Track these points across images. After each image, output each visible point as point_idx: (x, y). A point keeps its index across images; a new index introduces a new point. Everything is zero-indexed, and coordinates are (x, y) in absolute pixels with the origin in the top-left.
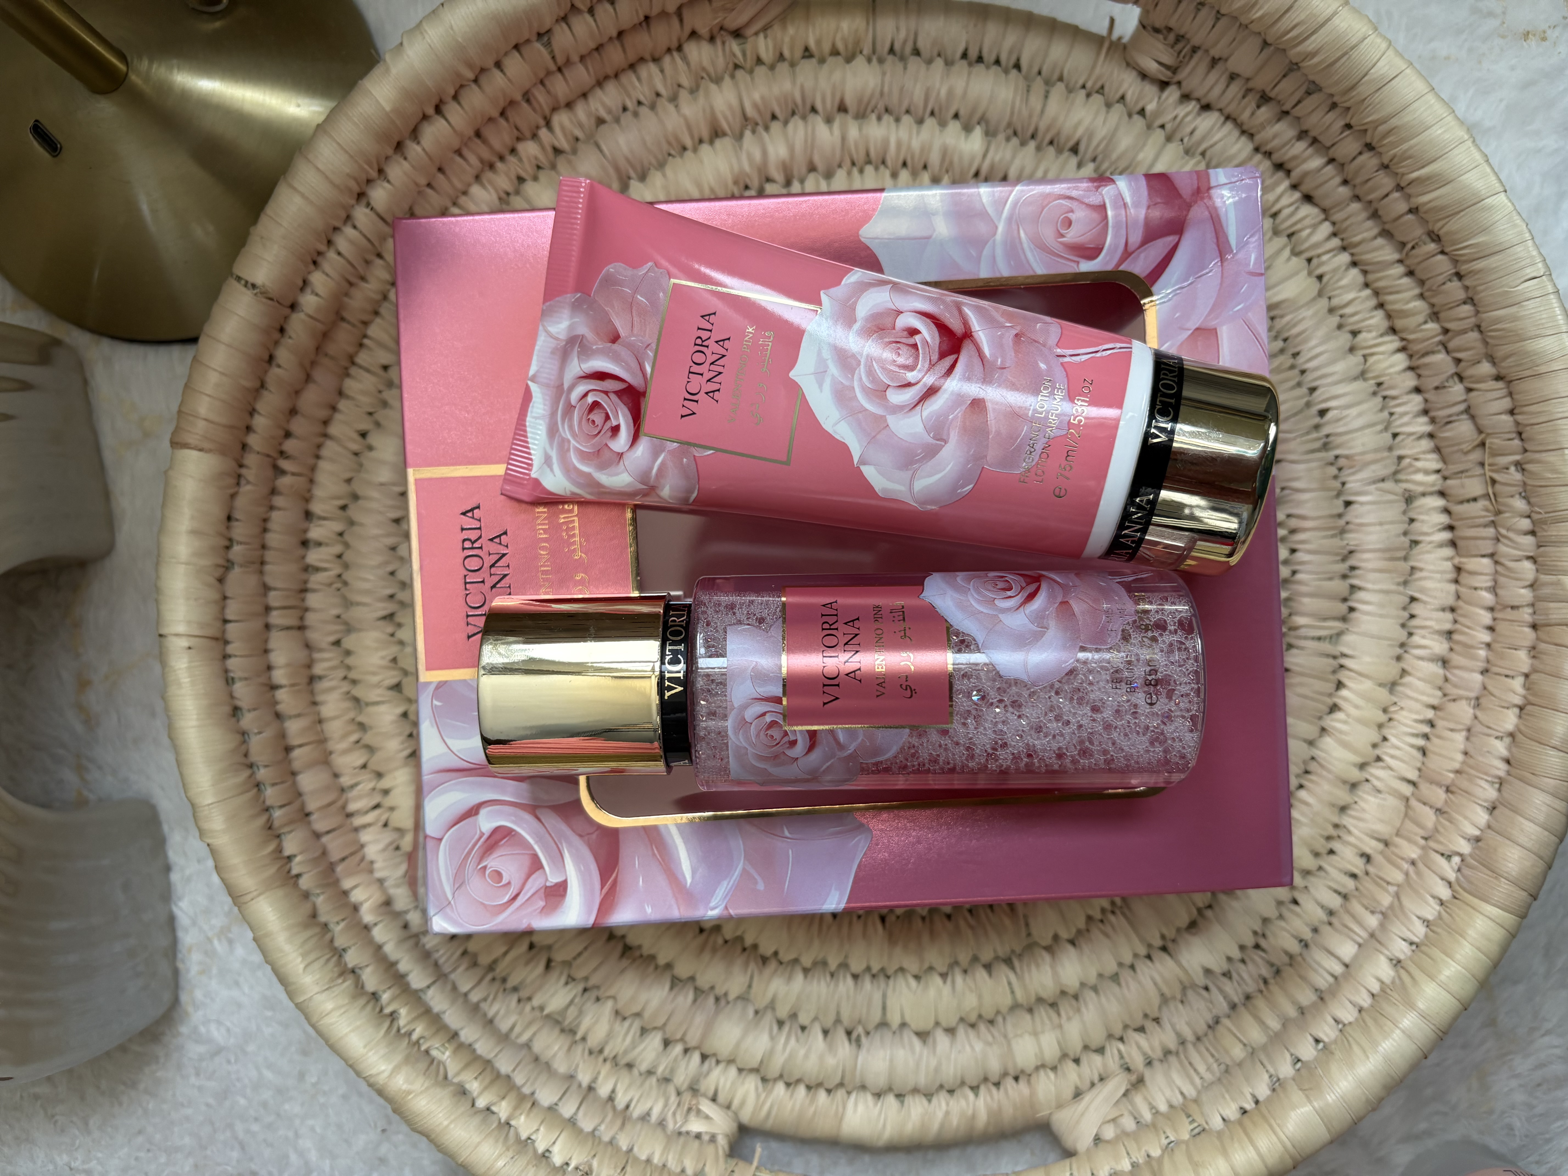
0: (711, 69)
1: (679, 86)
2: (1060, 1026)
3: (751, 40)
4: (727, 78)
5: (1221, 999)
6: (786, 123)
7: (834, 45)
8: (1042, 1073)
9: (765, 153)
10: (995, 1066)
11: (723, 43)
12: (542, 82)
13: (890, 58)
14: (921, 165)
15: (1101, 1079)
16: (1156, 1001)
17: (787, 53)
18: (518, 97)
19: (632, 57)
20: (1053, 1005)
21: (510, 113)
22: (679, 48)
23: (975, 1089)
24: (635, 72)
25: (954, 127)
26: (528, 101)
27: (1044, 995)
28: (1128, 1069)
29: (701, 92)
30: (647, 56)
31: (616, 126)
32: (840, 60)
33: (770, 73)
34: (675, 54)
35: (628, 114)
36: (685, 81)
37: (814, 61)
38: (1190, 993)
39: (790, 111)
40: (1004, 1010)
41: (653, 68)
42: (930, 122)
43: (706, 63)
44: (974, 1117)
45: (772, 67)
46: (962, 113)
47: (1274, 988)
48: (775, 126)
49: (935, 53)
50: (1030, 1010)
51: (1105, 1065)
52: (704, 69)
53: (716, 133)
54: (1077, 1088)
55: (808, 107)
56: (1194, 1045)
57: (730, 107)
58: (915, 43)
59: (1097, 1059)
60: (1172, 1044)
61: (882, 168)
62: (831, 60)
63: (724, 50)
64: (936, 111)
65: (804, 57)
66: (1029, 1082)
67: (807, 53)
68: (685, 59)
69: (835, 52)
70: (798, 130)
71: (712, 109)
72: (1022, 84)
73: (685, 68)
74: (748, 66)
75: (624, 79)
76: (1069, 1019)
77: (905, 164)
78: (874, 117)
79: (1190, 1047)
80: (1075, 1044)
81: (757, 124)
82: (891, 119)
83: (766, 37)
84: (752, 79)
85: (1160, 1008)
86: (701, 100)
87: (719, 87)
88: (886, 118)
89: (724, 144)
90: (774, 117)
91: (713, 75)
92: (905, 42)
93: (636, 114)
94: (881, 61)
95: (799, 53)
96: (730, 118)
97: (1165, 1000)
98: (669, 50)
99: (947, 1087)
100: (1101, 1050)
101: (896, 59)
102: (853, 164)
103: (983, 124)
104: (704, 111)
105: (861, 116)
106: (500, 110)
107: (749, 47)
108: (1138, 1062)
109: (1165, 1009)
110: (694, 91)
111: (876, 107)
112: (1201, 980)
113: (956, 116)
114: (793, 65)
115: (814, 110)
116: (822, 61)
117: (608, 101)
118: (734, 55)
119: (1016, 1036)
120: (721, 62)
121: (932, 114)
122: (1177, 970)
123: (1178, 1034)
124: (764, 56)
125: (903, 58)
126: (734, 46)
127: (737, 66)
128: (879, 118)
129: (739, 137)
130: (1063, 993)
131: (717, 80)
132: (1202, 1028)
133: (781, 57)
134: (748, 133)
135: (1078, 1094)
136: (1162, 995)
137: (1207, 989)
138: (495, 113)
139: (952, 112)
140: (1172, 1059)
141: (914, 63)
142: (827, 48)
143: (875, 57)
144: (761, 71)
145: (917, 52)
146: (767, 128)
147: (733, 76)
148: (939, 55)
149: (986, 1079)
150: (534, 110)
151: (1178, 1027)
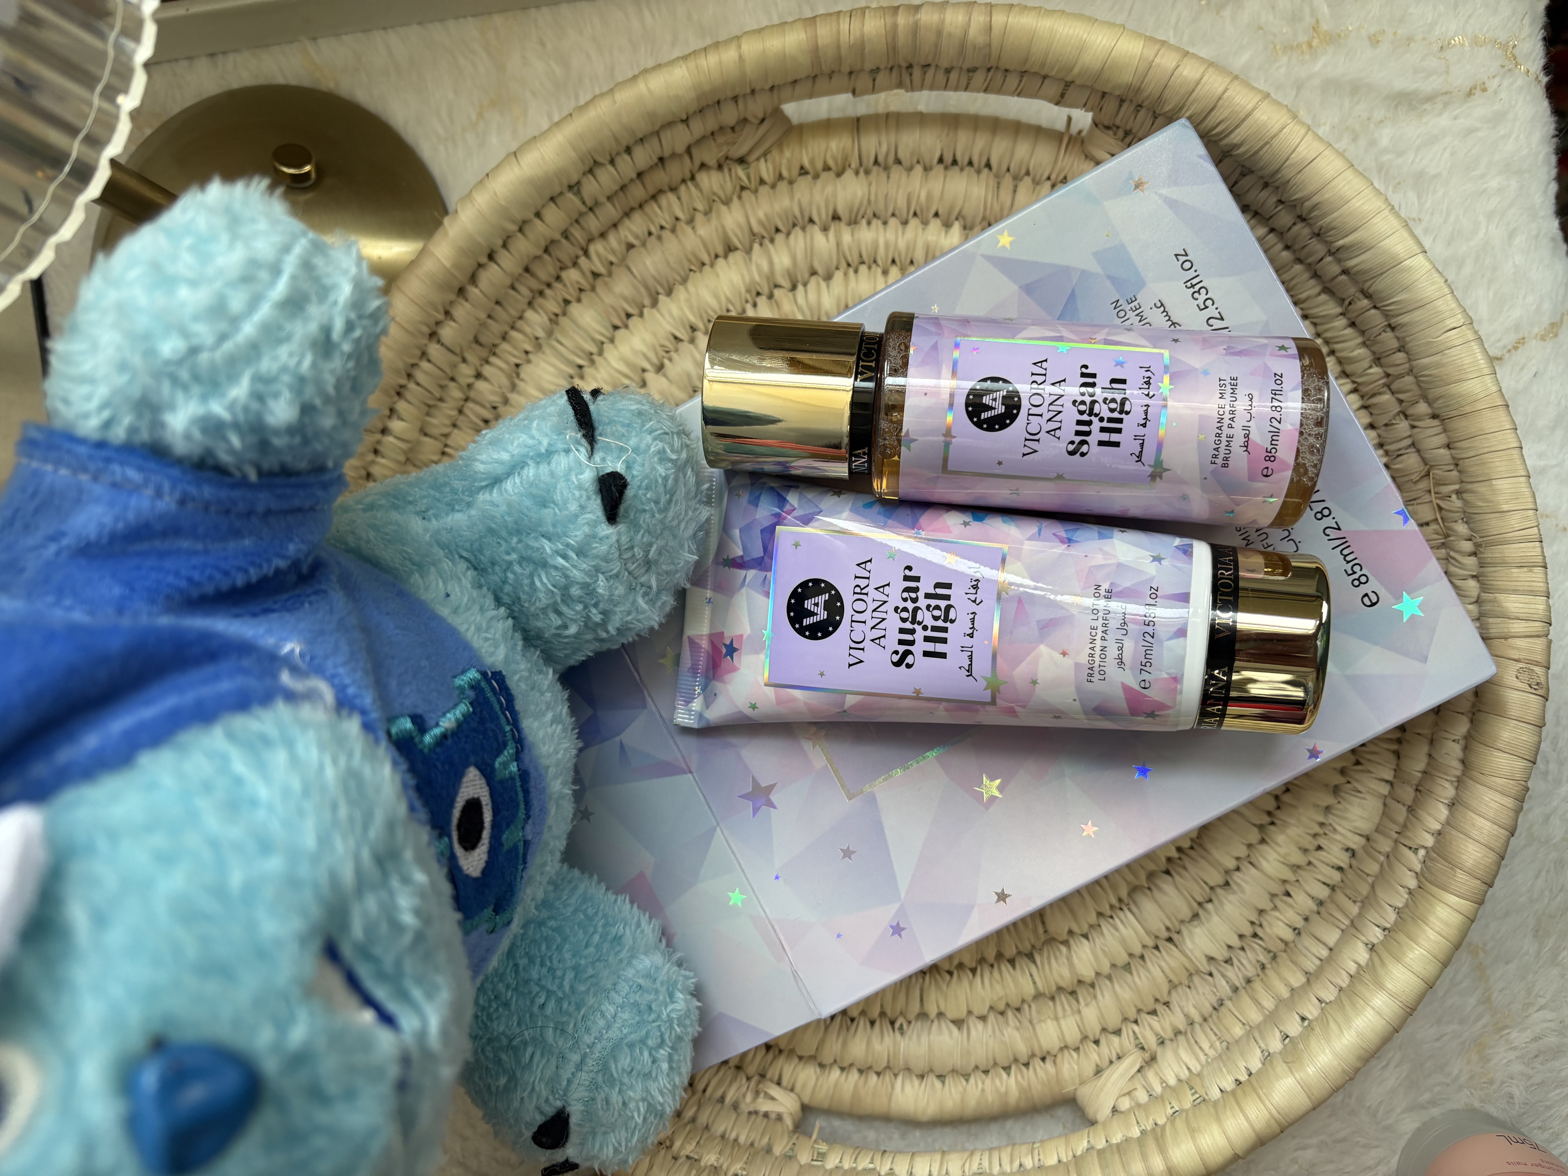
0: (721, 194)
1: (695, 209)
2: (1079, 1012)
3: (753, 165)
4: (735, 199)
5: (1224, 983)
6: (788, 234)
7: (825, 162)
8: (1066, 1052)
9: (771, 263)
10: (1022, 1049)
11: (730, 170)
12: (577, 221)
13: (875, 169)
14: (908, 261)
15: (1119, 1058)
16: (1165, 987)
17: (785, 173)
18: (557, 236)
19: (652, 190)
20: (1073, 993)
21: (551, 249)
22: (693, 178)
23: (1007, 1069)
24: (656, 201)
25: (935, 225)
26: (567, 238)
27: (1063, 984)
28: (1143, 1048)
29: (714, 215)
30: (666, 188)
31: (642, 250)
32: (831, 174)
33: (771, 191)
34: (689, 183)
35: (653, 238)
36: (700, 206)
37: (809, 177)
38: (1196, 979)
39: (791, 224)
40: (1029, 998)
41: (671, 197)
42: (914, 223)
43: (716, 189)
44: (1006, 1093)
45: (773, 186)
46: (940, 212)
47: (1270, 972)
48: (779, 238)
49: (915, 161)
50: (1053, 998)
51: (1121, 1046)
52: (714, 194)
53: (730, 249)
54: (1097, 1066)
55: (807, 219)
56: (1201, 1025)
57: (739, 226)
58: (896, 154)
59: (1115, 1039)
60: (1181, 1025)
61: (874, 266)
62: (824, 175)
63: (730, 175)
64: (918, 212)
65: (800, 175)
66: (1055, 1062)
67: (803, 171)
68: (697, 186)
69: (827, 168)
70: (798, 240)
71: (723, 227)
72: (992, 182)
73: (699, 194)
74: (753, 187)
75: (647, 208)
76: (1087, 1005)
77: (893, 261)
78: (864, 222)
79: (1197, 1027)
80: (1094, 1028)
81: (763, 237)
82: (880, 222)
83: (766, 161)
84: (757, 198)
85: (1169, 992)
86: (714, 221)
87: (729, 208)
88: (875, 222)
89: (737, 257)
90: (778, 230)
91: (723, 197)
92: (887, 154)
93: (659, 238)
94: (867, 172)
95: (796, 171)
96: (740, 234)
97: (1173, 986)
98: (684, 181)
99: (981, 1068)
100: (1118, 1032)
101: (881, 169)
102: (849, 265)
103: (961, 219)
104: (717, 230)
105: (853, 222)
106: (543, 248)
107: (752, 171)
108: (1151, 1041)
109: (1174, 993)
110: (707, 213)
111: (865, 213)
112: (1204, 966)
113: (936, 215)
114: (791, 182)
115: (811, 221)
116: (816, 177)
117: (634, 228)
118: (740, 179)
119: (1040, 1021)
120: (729, 186)
121: (915, 214)
122: (1183, 959)
123: (1187, 1016)
124: (765, 176)
125: (886, 168)
126: (740, 172)
127: (743, 188)
128: (869, 223)
129: (749, 251)
130: (1080, 982)
131: (727, 202)
132: (1207, 1009)
133: (780, 177)
134: (756, 246)
135: (1099, 1071)
136: (1170, 981)
137: (1211, 974)
138: (539, 252)
139: (933, 212)
140: (1181, 1038)
141: (896, 172)
142: (819, 165)
143: (863, 169)
144: (764, 190)
145: (898, 162)
146: (772, 241)
147: (740, 197)
148: (918, 162)
149: (1016, 1060)
150: (572, 244)
151: (1186, 1010)
